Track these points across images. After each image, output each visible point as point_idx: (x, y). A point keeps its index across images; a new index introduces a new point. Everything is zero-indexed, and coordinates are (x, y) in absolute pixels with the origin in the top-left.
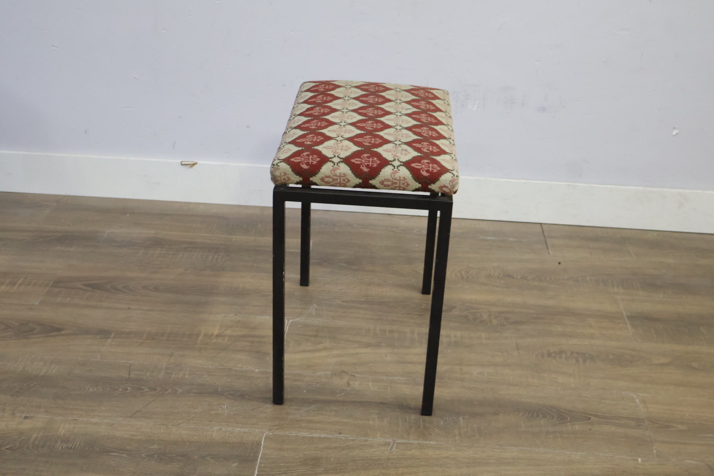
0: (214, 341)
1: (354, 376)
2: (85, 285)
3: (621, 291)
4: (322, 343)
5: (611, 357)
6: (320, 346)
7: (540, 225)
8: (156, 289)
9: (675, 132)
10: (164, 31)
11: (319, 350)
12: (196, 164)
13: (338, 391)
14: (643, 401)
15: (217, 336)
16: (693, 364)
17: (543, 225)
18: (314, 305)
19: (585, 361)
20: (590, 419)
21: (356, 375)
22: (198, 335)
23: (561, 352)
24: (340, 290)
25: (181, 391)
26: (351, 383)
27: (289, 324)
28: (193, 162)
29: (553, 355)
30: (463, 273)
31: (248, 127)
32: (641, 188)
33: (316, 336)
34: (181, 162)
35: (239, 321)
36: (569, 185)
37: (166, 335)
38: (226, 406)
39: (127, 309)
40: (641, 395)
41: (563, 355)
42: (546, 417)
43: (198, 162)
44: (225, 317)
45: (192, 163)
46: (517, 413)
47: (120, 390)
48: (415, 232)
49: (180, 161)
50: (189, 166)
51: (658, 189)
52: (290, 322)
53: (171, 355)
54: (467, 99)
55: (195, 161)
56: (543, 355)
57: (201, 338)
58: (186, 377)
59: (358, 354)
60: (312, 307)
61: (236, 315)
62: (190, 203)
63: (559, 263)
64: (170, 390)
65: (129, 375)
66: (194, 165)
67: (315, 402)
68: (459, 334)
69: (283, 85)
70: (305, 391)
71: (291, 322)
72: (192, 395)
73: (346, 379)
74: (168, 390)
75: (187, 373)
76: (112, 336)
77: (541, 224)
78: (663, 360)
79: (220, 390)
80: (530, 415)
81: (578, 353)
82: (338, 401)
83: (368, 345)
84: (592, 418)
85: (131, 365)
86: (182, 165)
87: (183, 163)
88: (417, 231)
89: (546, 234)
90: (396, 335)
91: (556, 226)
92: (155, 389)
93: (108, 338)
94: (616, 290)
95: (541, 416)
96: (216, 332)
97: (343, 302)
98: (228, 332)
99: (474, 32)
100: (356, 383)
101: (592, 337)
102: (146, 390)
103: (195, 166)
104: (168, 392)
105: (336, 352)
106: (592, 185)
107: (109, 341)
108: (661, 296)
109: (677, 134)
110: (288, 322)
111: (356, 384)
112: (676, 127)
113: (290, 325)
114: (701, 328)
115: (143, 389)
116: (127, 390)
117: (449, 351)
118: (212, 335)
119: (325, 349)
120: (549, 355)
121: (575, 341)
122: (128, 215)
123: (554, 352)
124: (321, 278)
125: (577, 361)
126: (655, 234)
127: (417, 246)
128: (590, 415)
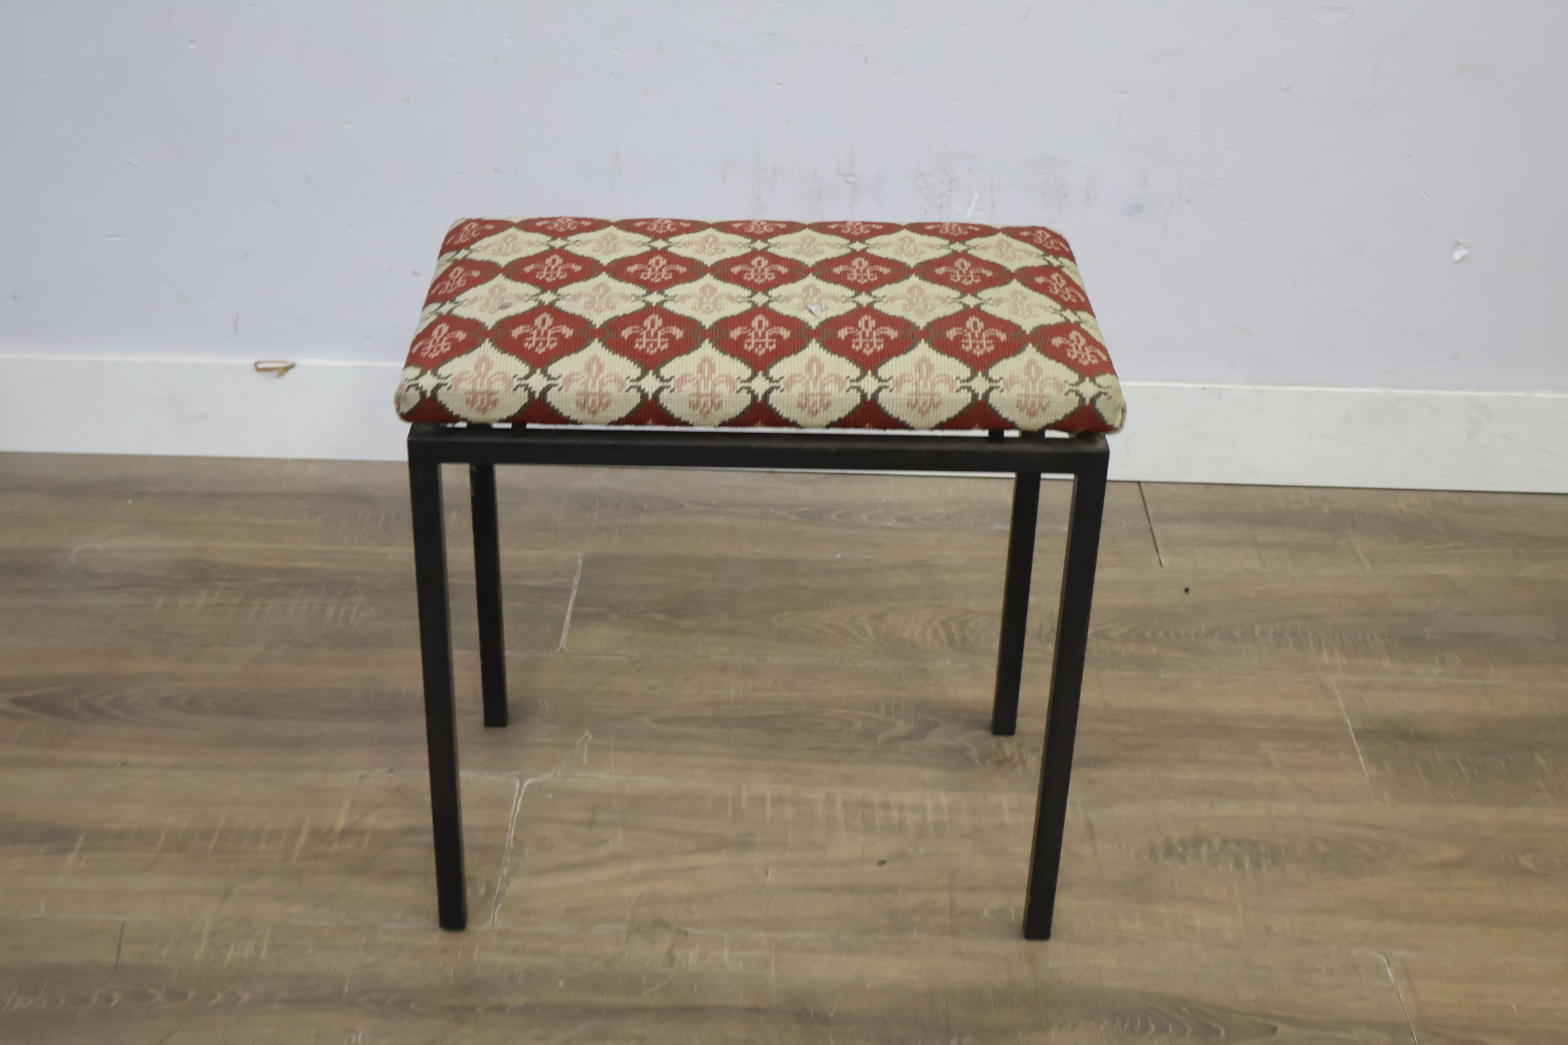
0: (335, 847)
1: (686, 933)
2: (17, 702)
3: (1340, 660)
4: (603, 842)
5: (1322, 848)
6: (601, 851)
7: (1136, 484)
8: (193, 705)
9: (1458, 256)
10: (192, 47)
11: (598, 863)
12: (292, 366)
13: (644, 979)
14: (1406, 974)
15: (345, 833)
16: (1522, 860)
17: (1142, 485)
18: (587, 733)
19: (1256, 864)
20: (1274, 1029)
21: (690, 930)
22: (296, 832)
23: (1197, 842)
24: (651, 688)
25: (246, 997)
26: (679, 954)
27: (523, 792)
28: (285, 362)
29: (1180, 849)
30: (954, 627)
31: (415, 273)
32: (1378, 391)
33: (591, 823)
34: (256, 364)
35: (397, 790)
36: (1205, 389)
37: (215, 837)
38: (362, 1036)
39: (119, 765)
40: (1400, 954)
41: (1204, 850)
42: (1166, 1030)
43: (298, 361)
44: (362, 777)
45: (283, 365)
46: (1093, 1023)
47: (94, 1000)
48: (834, 518)
49: (253, 361)
50: (276, 372)
51: (1421, 392)
52: (526, 784)
53: (226, 894)
54: (950, 191)
55: (290, 360)
56: (1153, 854)
57: (302, 840)
58: (263, 954)
59: (695, 868)
60: (580, 741)
61: (391, 771)
62: (283, 461)
63: (1187, 590)
64: (220, 996)
65: (118, 955)
66: (287, 369)
67: (589, 1012)
68: (944, 799)
69: (496, 170)
70: (561, 983)
71: (530, 786)
72: (276, 1006)
73: (664, 943)
74: (214, 996)
75: (266, 943)
76: (79, 845)
77: (1139, 482)
78: (1449, 852)
79: (346, 989)
80: (1127, 1025)
81: (1239, 843)
82: (644, 1010)
83: (721, 844)
84: (1281, 1028)
85: (123, 926)
86: (258, 370)
87: (260, 366)
88: (839, 516)
89: (1151, 510)
90: (789, 811)
91: (1175, 488)
92: (182, 996)
93: (68, 850)
94: (1326, 659)
95: (1153, 1028)
96: (341, 823)
97: (659, 722)
98: (372, 821)
99: (963, 25)
100: (691, 955)
101: (1272, 794)
102: (160, 997)
103: (291, 372)
104: (214, 1001)
105: (639, 867)
106: (1260, 387)
107: (71, 858)
108: (1435, 671)
109: (1464, 258)
110: (521, 785)
111: (691, 957)
112: (1460, 242)
113: (525, 795)
114: (1538, 756)
115: (151, 997)
116: (109, 999)
117: (921, 850)
118: (330, 831)
119: (614, 858)
120: (1169, 851)
121: (1229, 809)
122: (130, 501)
123: (1182, 843)
124: (605, 658)
125: (1239, 865)
126: (1414, 499)
127: (839, 556)
128: (1276, 1018)
